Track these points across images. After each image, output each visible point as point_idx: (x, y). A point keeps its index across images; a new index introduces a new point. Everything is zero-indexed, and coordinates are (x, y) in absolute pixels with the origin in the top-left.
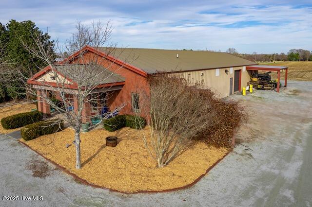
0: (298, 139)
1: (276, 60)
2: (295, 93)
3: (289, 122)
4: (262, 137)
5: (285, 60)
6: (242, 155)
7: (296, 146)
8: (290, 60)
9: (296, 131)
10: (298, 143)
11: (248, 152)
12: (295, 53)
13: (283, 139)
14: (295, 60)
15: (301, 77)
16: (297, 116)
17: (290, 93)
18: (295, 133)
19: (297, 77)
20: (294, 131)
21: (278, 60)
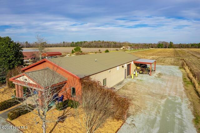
0: (158, 111)
1: (151, 47)
2: (160, 75)
3: (155, 99)
4: (140, 111)
5: (156, 48)
6: (130, 125)
7: (157, 117)
8: (159, 48)
9: (158, 105)
10: (158, 114)
11: (133, 122)
13: (151, 111)
14: (161, 48)
15: (163, 62)
16: (159, 94)
17: (157, 76)
18: (157, 107)
19: (161, 62)
20: (157, 106)
21: (152, 47)
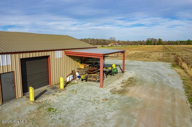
5: (145, 45)
12: (150, 40)
